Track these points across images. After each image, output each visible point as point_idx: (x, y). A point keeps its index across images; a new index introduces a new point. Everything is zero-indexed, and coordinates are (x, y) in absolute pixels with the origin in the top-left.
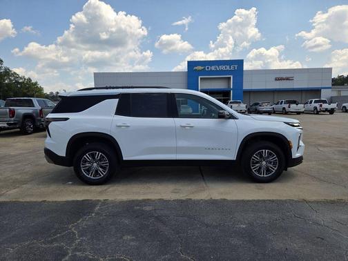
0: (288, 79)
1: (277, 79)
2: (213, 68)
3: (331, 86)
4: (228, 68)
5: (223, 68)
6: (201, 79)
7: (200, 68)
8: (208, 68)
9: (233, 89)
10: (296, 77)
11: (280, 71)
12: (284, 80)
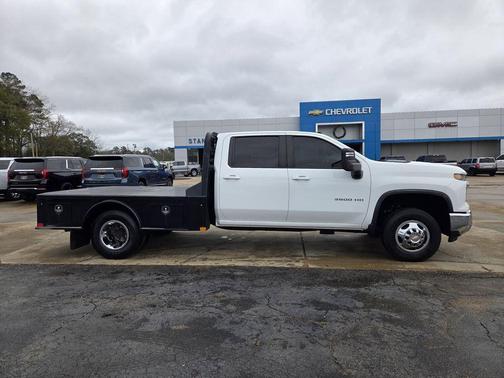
0: (448, 125)
1: (431, 126)
2: (336, 112)
4: (358, 111)
5: (351, 111)
6: (319, 126)
7: (317, 112)
8: (329, 112)
9: (365, 141)
10: (461, 122)
11: (436, 114)
12: (442, 126)
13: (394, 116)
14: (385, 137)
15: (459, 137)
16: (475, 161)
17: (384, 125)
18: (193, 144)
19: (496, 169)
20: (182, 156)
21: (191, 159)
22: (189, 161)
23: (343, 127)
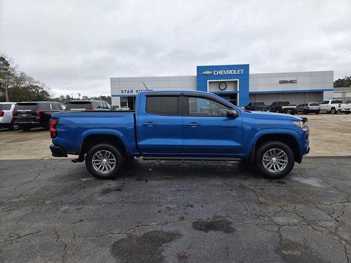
0: (291, 82)
1: (281, 82)
2: (221, 72)
3: (332, 88)
4: (235, 72)
5: (230, 72)
6: (209, 82)
7: (208, 72)
8: (216, 73)
9: (239, 92)
10: (299, 80)
11: (284, 74)
12: (287, 82)
13: (258, 76)
14: (252, 89)
15: (298, 89)
16: (307, 104)
17: (251, 82)
18: (124, 94)
19: (320, 110)
20: (116, 102)
21: (123, 104)
22: (121, 105)
23: (225, 83)
